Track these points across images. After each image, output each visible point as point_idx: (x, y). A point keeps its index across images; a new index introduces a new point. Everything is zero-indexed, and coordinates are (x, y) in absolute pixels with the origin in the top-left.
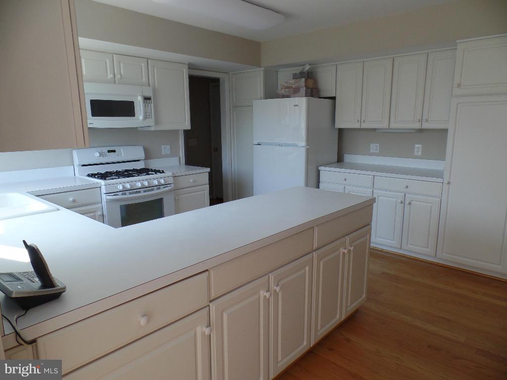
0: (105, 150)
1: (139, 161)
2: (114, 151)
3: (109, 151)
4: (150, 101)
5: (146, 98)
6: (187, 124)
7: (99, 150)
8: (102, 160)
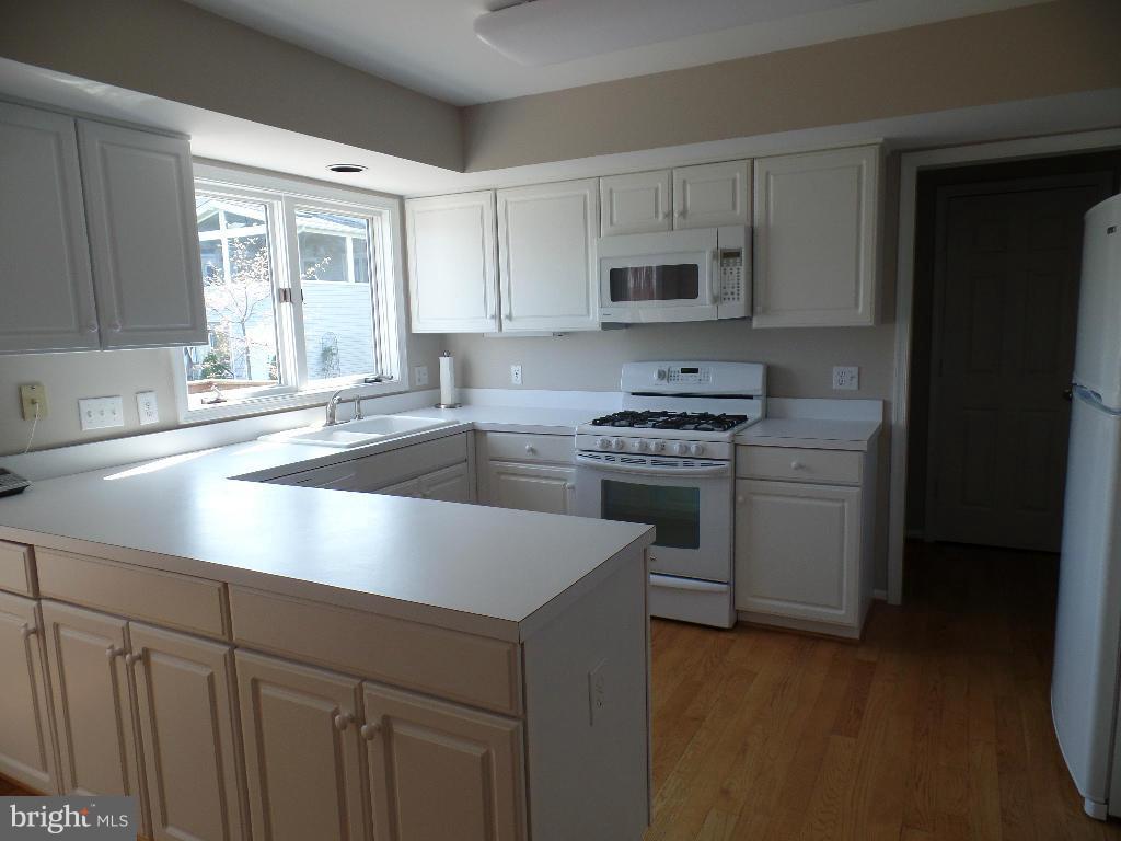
0: (677, 367)
1: (751, 397)
2: (695, 371)
3: (684, 371)
4: (738, 260)
5: (729, 255)
6: (862, 312)
7: (665, 366)
8: (664, 387)
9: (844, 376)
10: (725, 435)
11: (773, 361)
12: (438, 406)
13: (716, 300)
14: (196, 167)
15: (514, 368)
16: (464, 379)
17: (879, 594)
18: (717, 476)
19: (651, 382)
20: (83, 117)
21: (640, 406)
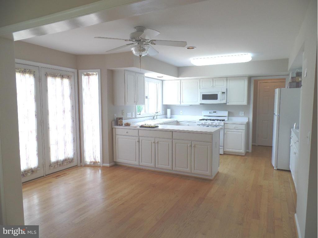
0: (212, 111)
1: (226, 117)
2: (216, 112)
3: (214, 112)
4: (225, 94)
5: (223, 93)
6: (245, 103)
7: (210, 111)
8: (210, 115)
9: (241, 113)
10: (223, 122)
11: (230, 111)
12: (167, 118)
13: (221, 100)
14: (145, 78)
15: (181, 111)
16: (172, 114)
17: (248, 151)
18: (221, 128)
19: (208, 114)
20: (136, 73)
21: (206, 118)
